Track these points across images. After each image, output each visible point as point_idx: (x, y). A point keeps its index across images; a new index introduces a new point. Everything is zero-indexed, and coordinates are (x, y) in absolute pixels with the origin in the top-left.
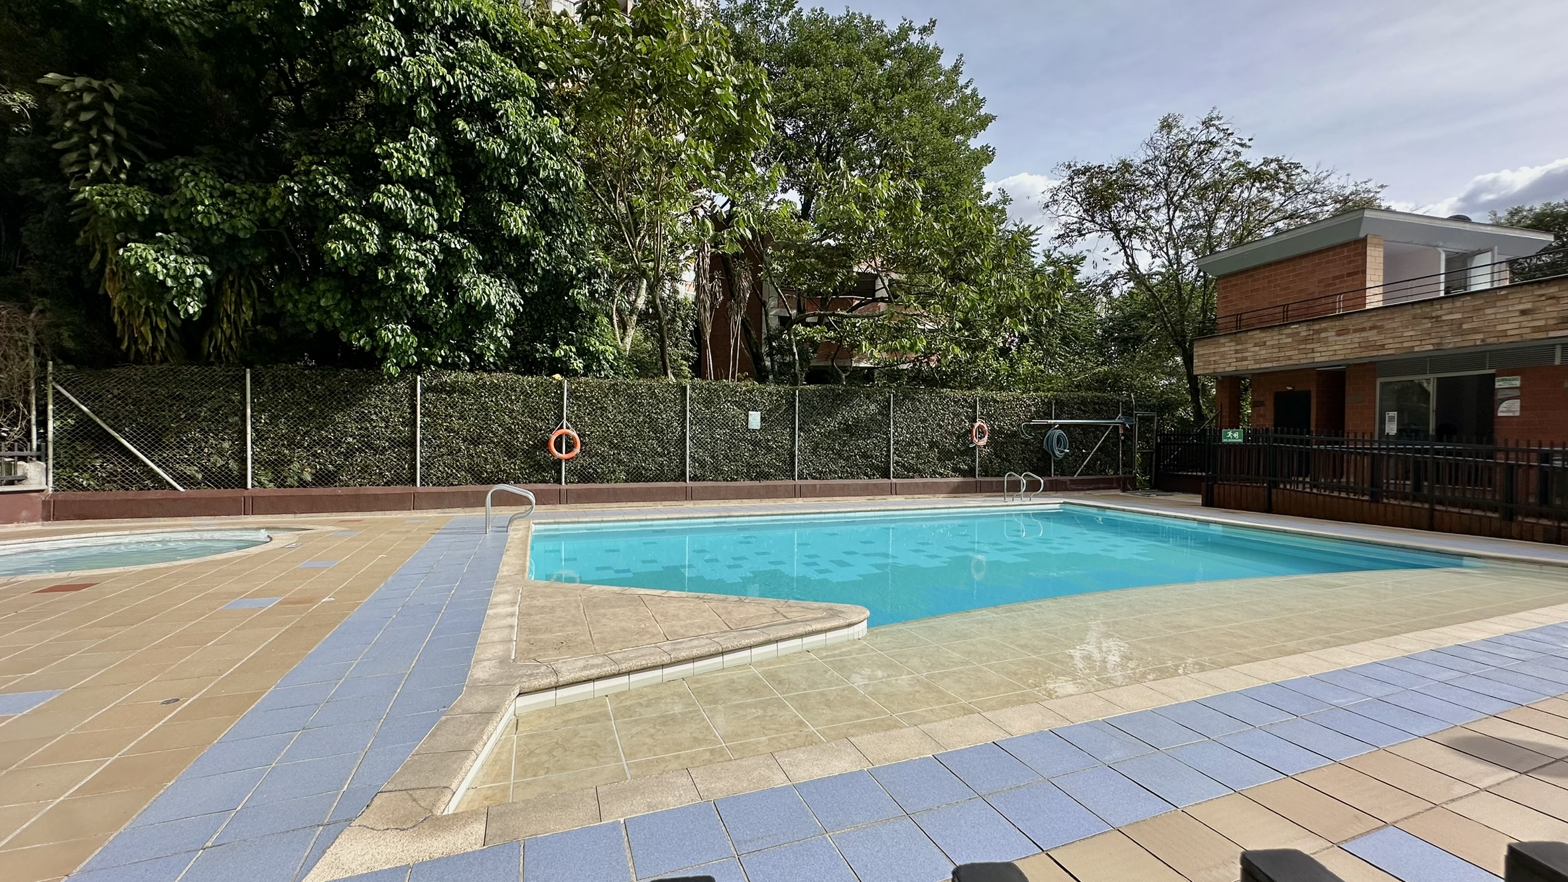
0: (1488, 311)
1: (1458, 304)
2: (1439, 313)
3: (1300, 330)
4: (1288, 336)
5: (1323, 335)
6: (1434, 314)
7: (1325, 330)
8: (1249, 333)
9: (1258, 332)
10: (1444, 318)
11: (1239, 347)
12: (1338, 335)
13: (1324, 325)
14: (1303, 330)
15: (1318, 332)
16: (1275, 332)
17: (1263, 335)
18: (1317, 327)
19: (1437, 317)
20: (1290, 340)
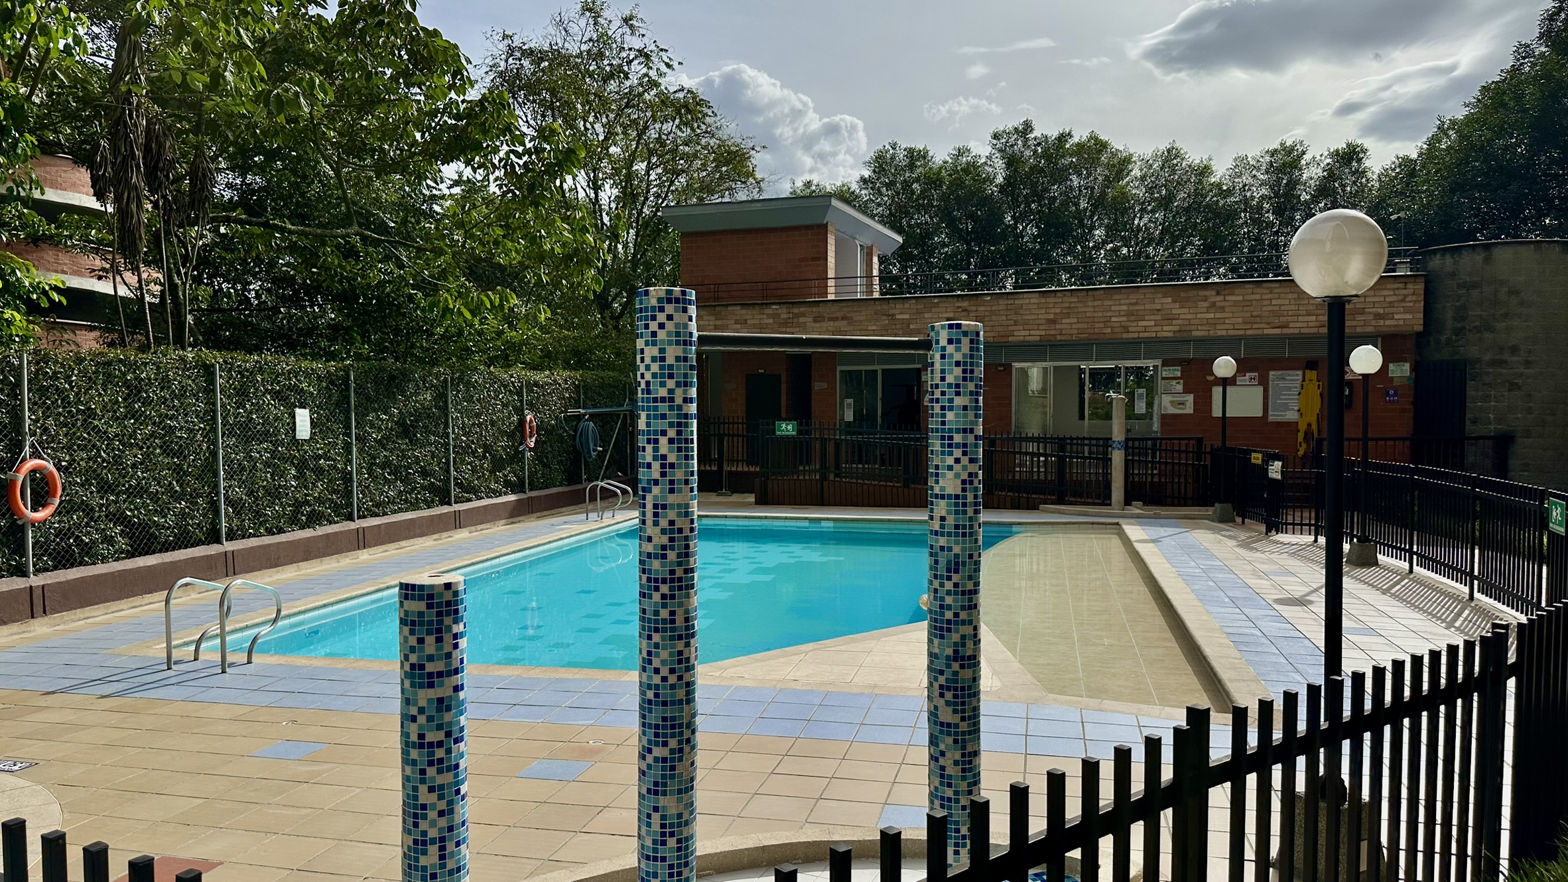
0: (927, 315)
1: (907, 306)
2: (894, 311)
3: (780, 311)
4: (769, 316)
5: (802, 320)
6: (891, 312)
7: (803, 315)
8: (729, 308)
9: (738, 308)
10: (898, 317)
11: (719, 323)
12: (815, 321)
13: (802, 309)
14: (783, 312)
15: (797, 316)
16: (756, 311)
17: (744, 312)
18: (796, 311)
19: (893, 315)
20: (771, 321)
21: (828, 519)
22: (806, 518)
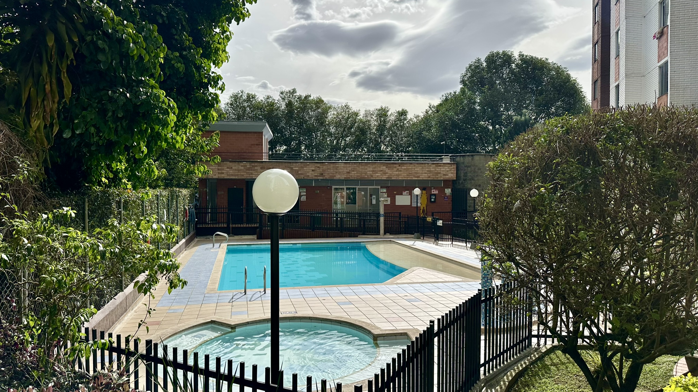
0: (305, 168)
1: (297, 165)
2: (292, 167)
3: (247, 164)
4: (242, 166)
5: (256, 168)
6: (291, 167)
7: (256, 166)
8: (225, 162)
9: (229, 162)
10: (294, 168)
11: (220, 168)
12: (261, 169)
13: (256, 164)
15: (254, 166)
16: (236, 164)
17: (231, 164)
18: (253, 164)
19: (292, 168)
20: (243, 168)
21: (299, 243)
22: (291, 243)
